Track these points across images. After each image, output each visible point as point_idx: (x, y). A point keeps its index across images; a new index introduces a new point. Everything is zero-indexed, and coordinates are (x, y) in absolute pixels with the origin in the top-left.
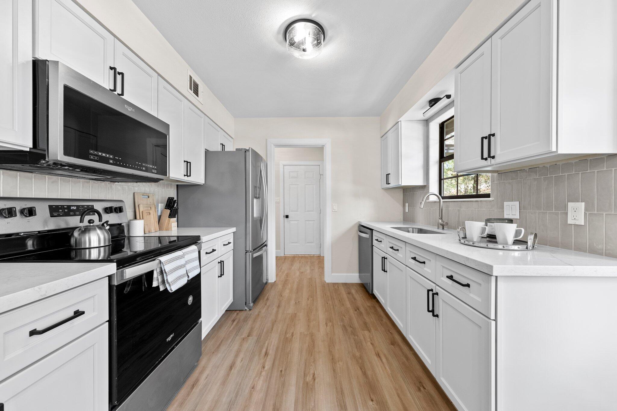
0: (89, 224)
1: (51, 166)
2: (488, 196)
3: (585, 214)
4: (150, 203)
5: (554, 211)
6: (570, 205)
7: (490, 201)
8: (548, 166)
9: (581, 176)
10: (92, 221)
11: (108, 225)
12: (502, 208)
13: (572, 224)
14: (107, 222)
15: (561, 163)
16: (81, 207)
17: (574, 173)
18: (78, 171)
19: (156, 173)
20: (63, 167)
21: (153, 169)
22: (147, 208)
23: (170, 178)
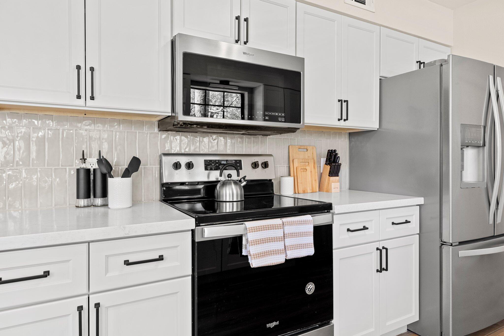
0: (227, 178)
1: (184, 126)
4: (309, 157)
10: (229, 176)
11: (245, 180)
14: (244, 178)
16: (230, 161)
18: (205, 128)
19: (285, 122)
20: (192, 126)
21: (281, 117)
22: (304, 163)
23: (305, 124)
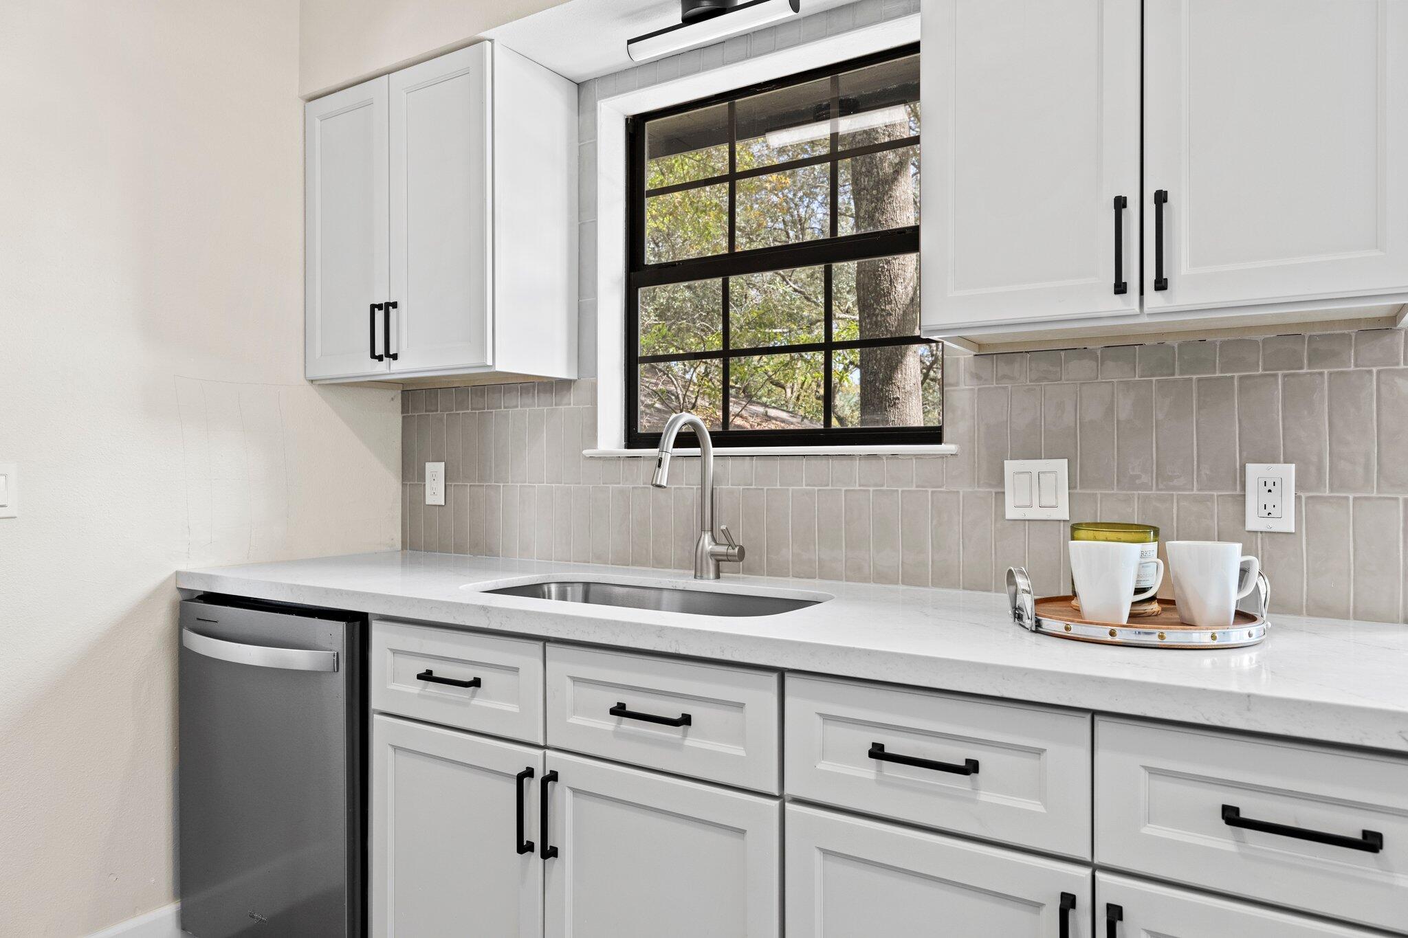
2: (932, 435)
3: (1298, 498)
5: (1195, 492)
6: (1255, 471)
7: (943, 456)
8: (1176, 346)
9: (1284, 384)
12: (998, 478)
13: (1257, 532)
15: (1219, 339)
17: (1261, 372)
